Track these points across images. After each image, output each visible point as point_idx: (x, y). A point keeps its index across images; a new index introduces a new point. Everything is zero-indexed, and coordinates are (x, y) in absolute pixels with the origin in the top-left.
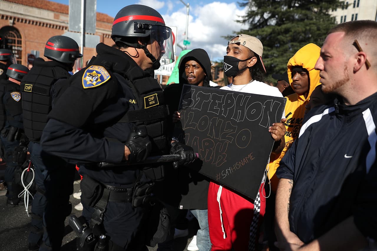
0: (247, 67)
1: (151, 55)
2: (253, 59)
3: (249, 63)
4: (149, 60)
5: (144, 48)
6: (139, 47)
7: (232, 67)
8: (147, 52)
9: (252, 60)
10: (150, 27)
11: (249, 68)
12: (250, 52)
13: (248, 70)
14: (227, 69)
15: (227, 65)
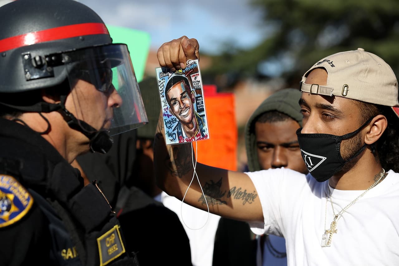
0: (363, 144)
1: (83, 123)
2: (376, 121)
3: (369, 132)
4: (81, 137)
5: (61, 109)
6: (47, 109)
7: (324, 159)
8: (68, 117)
9: (374, 125)
10: (66, 59)
11: (369, 146)
12: (363, 107)
13: (368, 152)
14: (313, 167)
15: (312, 157)
